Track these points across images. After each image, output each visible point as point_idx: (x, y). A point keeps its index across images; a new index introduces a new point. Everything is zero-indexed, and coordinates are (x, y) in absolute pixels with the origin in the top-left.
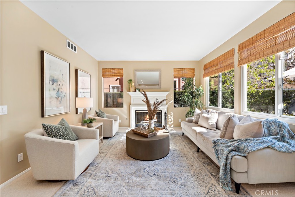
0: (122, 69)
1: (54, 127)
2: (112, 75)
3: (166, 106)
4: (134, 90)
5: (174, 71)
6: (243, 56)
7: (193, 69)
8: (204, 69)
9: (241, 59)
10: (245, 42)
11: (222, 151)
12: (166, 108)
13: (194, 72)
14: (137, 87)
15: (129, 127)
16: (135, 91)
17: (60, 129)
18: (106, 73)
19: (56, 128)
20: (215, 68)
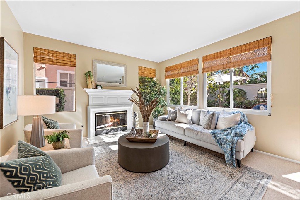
0: (75, 56)
1: (30, 164)
2: (55, 61)
3: (132, 106)
4: (94, 86)
5: (139, 69)
6: (206, 66)
7: (155, 70)
8: (165, 71)
9: (204, 68)
10: (208, 56)
11: (224, 139)
12: (132, 108)
13: (155, 73)
14: (98, 83)
15: (86, 137)
16: (96, 88)
17: (42, 166)
18: (42, 56)
19: (36, 165)
20: (178, 72)
